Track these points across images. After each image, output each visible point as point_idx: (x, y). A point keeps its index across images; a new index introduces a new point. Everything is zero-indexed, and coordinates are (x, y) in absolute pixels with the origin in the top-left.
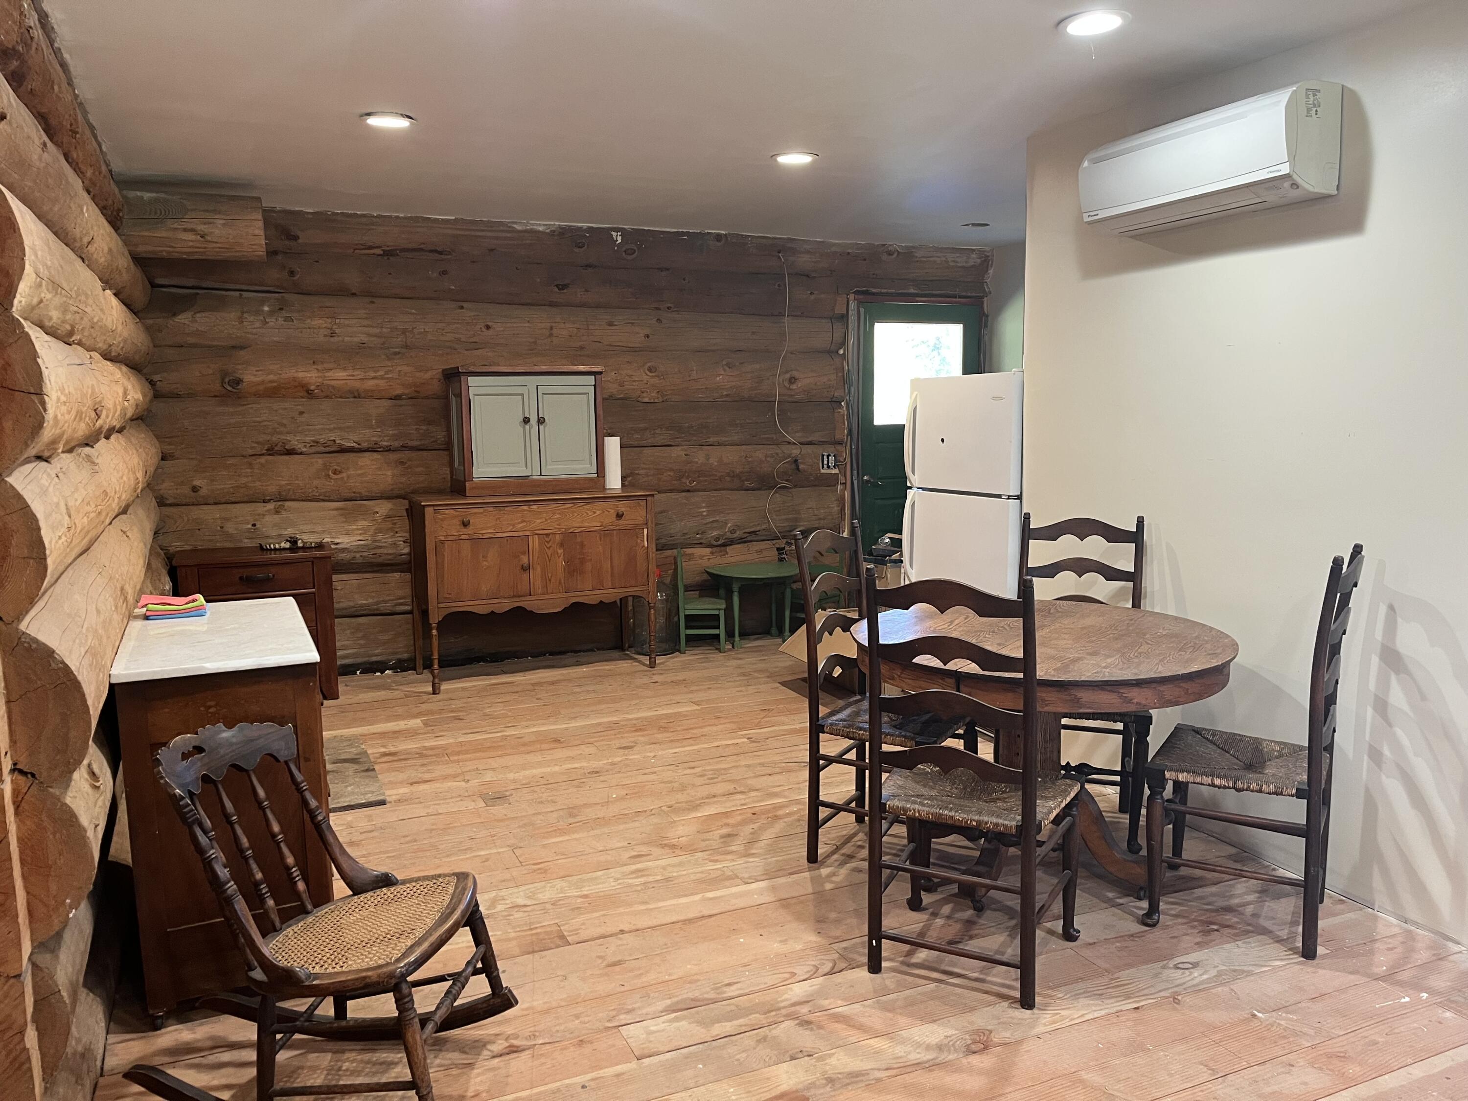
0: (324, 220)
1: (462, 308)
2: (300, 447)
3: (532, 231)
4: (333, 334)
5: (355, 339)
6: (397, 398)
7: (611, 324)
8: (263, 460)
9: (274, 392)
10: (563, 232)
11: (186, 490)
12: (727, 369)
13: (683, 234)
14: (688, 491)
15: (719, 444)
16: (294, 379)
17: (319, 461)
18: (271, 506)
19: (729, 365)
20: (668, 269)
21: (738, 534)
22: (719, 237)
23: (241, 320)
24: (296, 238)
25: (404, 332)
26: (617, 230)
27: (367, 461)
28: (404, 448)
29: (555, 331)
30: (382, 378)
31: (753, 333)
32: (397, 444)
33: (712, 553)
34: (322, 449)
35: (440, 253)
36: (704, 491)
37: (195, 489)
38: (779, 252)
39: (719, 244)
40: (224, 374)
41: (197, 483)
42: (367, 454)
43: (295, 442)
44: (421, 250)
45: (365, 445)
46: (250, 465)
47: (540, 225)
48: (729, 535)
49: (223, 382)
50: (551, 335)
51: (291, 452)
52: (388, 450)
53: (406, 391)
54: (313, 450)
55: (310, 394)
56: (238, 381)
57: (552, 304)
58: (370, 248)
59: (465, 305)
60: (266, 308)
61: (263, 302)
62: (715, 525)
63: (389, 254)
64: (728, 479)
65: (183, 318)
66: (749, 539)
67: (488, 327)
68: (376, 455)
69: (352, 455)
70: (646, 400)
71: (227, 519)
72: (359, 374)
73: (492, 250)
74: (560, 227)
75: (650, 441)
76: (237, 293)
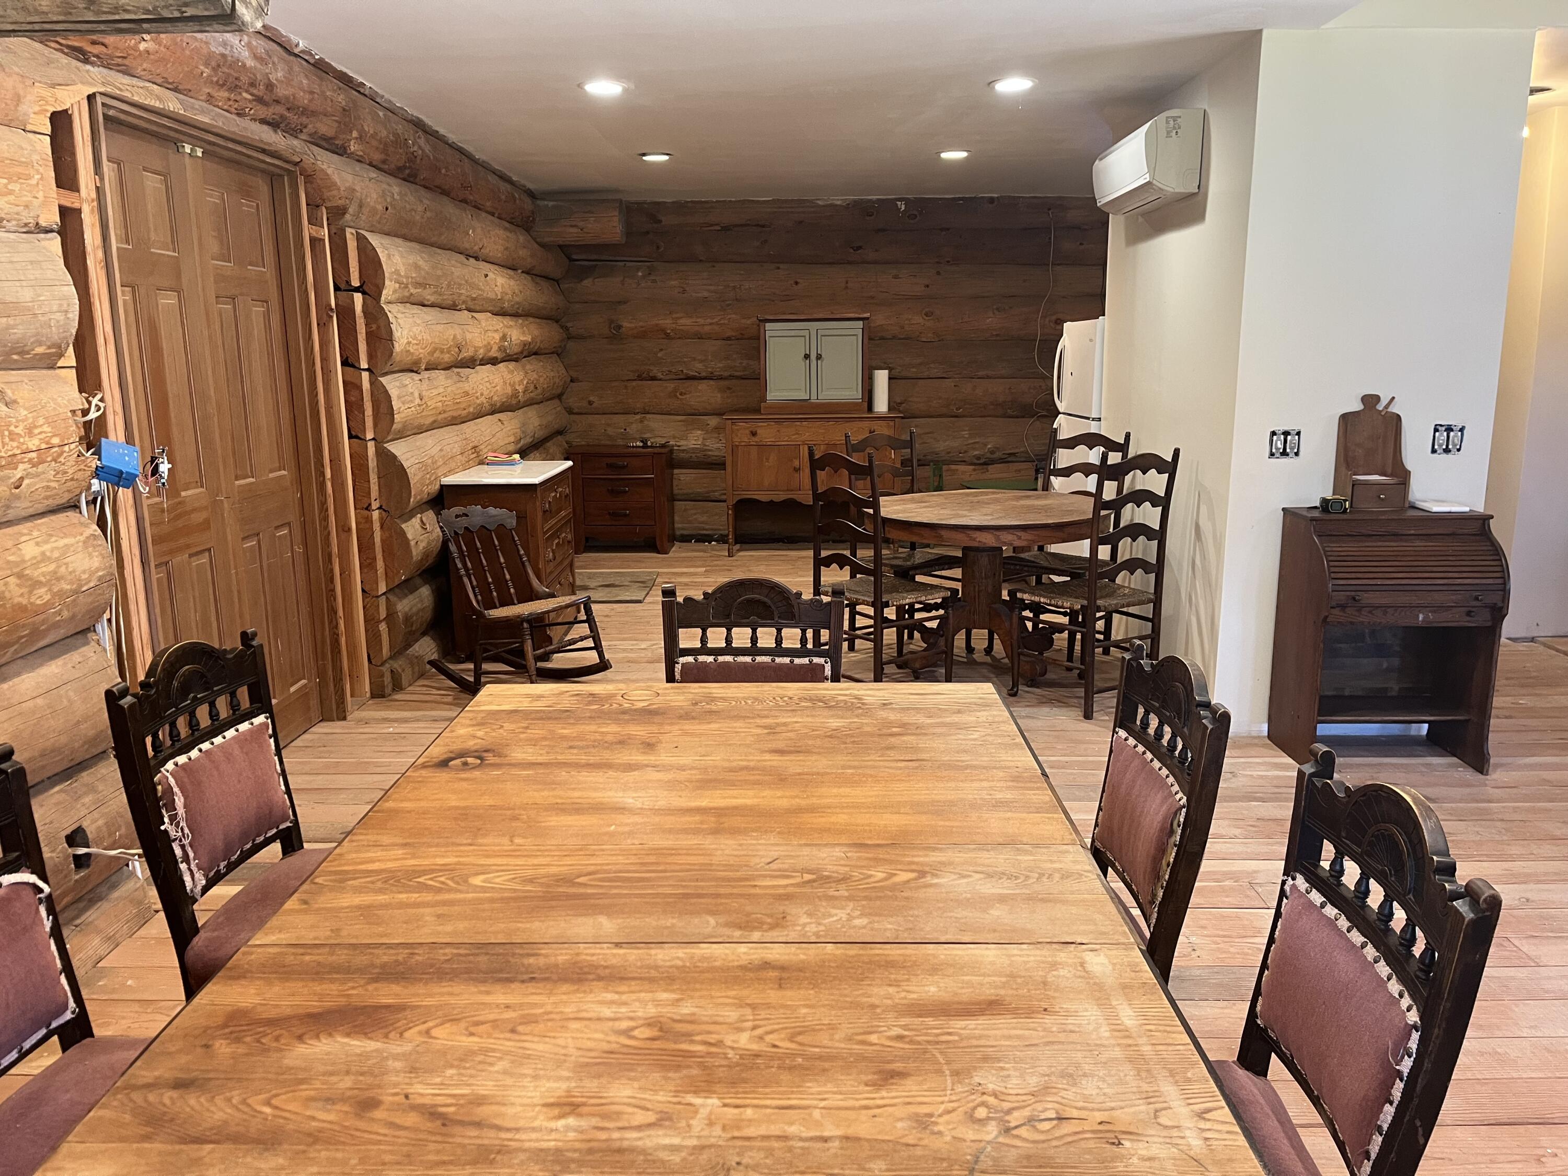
0: (681, 207)
1: (778, 268)
2: (660, 375)
3: (832, 205)
4: (684, 291)
5: (700, 295)
6: (729, 339)
7: (896, 277)
8: (634, 383)
9: (643, 335)
10: (856, 203)
11: (584, 404)
12: (997, 313)
13: (960, 199)
14: (956, 417)
15: (988, 377)
16: (657, 325)
17: (671, 386)
18: (638, 417)
19: (997, 309)
20: (948, 229)
21: (998, 455)
22: (992, 200)
23: (623, 283)
24: (660, 221)
25: (734, 288)
26: (900, 200)
27: (703, 386)
28: (731, 377)
29: (850, 285)
30: (717, 324)
31: (1025, 281)
32: (726, 374)
33: (974, 470)
34: (675, 377)
35: (763, 226)
36: (971, 416)
37: (590, 403)
38: (1049, 209)
39: (990, 206)
40: (611, 321)
41: (591, 398)
42: (705, 381)
43: (655, 371)
44: (748, 225)
45: (704, 374)
46: (626, 387)
47: (838, 200)
48: (989, 455)
49: (610, 327)
50: (847, 288)
51: (653, 379)
52: (721, 378)
53: (734, 334)
54: (668, 377)
55: (667, 336)
56: (620, 327)
57: (849, 263)
58: (712, 225)
59: (781, 266)
60: (640, 274)
61: (638, 269)
62: (977, 446)
63: (726, 229)
64: (992, 407)
65: (587, 282)
66: (1009, 459)
67: (796, 283)
68: (712, 382)
69: (695, 382)
70: (924, 340)
71: (609, 425)
72: (701, 321)
73: (801, 222)
74: (855, 201)
75: (926, 374)
76: (622, 264)
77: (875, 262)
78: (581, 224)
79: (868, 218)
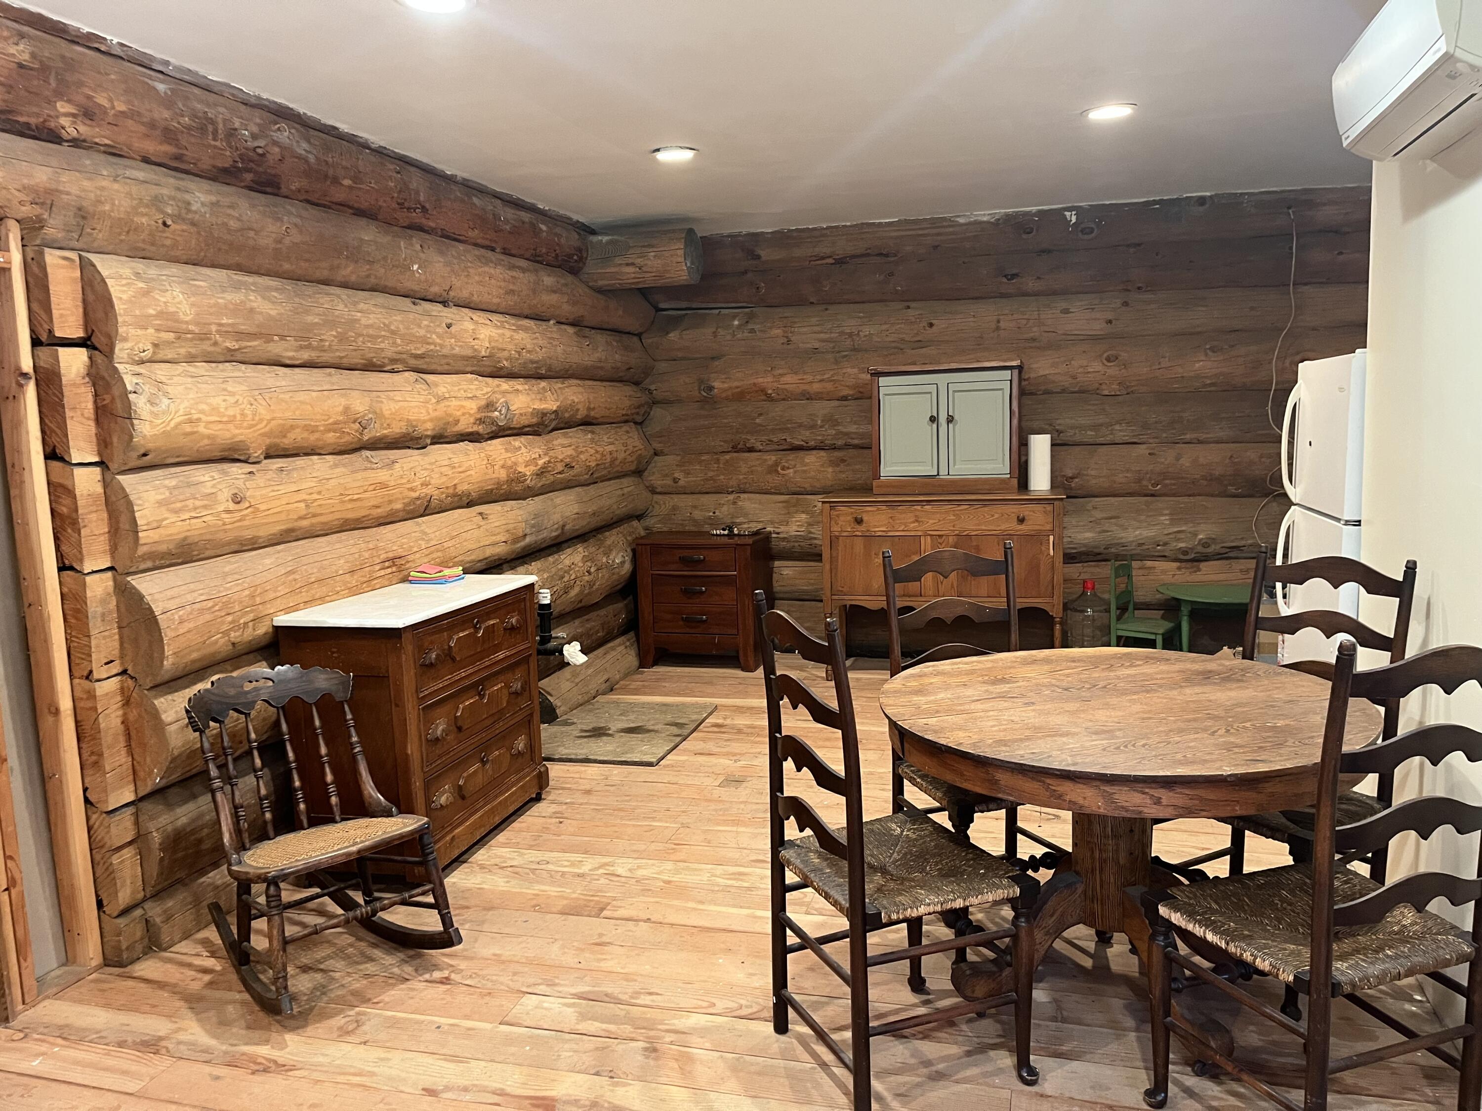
0: (783, 238)
1: (908, 307)
2: (758, 446)
3: (977, 223)
4: (789, 342)
5: (809, 346)
6: (844, 398)
7: (1066, 311)
8: (727, 457)
9: (740, 396)
10: (1008, 218)
11: (669, 482)
12: (1210, 353)
13: (1155, 202)
14: (1152, 495)
15: (1200, 442)
16: (755, 384)
17: (772, 458)
18: (731, 497)
19: (1212, 349)
20: (1139, 245)
21: (1213, 549)
22: (1202, 201)
23: (715, 334)
24: (759, 257)
25: (851, 335)
26: (1069, 209)
27: (812, 459)
28: (847, 446)
29: (1002, 324)
30: (829, 380)
31: (1252, 309)
32: (840, 443)
33: (1179, 568)
34: (777, 447)
35: (887, 255)
36: (1174, 495)
37: (676, 481)
38: (1289, 208)
39: (1201, 209)
40: (701, 381)
41: (676, 475)
42: (814, 452)
43: (753, 441)
44: (868, 255)
45: (812, 443)
46: (718, 461)
47: (984, 215)
48: (1200, 549)
49: (699, 389)
50: (998, 328)
51: (751, 450)
52: (834, 448)
53: (851, 393)
54: (768, 448)
55: (769, 398)
56: (711, 388)
57: (1003, 296)
58: (823, 258)
59: (913, 305)
60: (736, 323)
61: (734, 317)
62: (1182, 536)
63: (840, 262)
64: (1205, 483)
65: (673, 336)
66: (1231, 555)
67: (931, 325)
68: (822, 453)
69: (801, 454)
70: (1106, 393)
71: (695, 507)
72: (809, 378)
73: (937, 247)
74: (1007, 215)
75: (1109, 438)
76: (717, 311)
77: (1036, 294)
78: (638, 261)
79: (1024, 236)
